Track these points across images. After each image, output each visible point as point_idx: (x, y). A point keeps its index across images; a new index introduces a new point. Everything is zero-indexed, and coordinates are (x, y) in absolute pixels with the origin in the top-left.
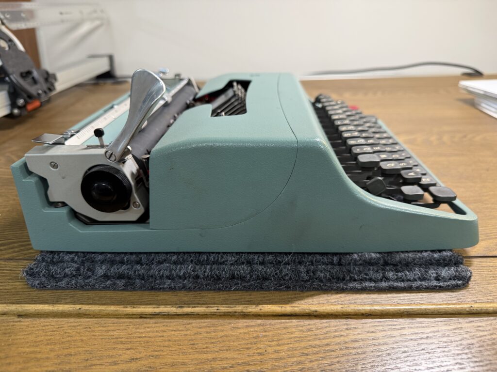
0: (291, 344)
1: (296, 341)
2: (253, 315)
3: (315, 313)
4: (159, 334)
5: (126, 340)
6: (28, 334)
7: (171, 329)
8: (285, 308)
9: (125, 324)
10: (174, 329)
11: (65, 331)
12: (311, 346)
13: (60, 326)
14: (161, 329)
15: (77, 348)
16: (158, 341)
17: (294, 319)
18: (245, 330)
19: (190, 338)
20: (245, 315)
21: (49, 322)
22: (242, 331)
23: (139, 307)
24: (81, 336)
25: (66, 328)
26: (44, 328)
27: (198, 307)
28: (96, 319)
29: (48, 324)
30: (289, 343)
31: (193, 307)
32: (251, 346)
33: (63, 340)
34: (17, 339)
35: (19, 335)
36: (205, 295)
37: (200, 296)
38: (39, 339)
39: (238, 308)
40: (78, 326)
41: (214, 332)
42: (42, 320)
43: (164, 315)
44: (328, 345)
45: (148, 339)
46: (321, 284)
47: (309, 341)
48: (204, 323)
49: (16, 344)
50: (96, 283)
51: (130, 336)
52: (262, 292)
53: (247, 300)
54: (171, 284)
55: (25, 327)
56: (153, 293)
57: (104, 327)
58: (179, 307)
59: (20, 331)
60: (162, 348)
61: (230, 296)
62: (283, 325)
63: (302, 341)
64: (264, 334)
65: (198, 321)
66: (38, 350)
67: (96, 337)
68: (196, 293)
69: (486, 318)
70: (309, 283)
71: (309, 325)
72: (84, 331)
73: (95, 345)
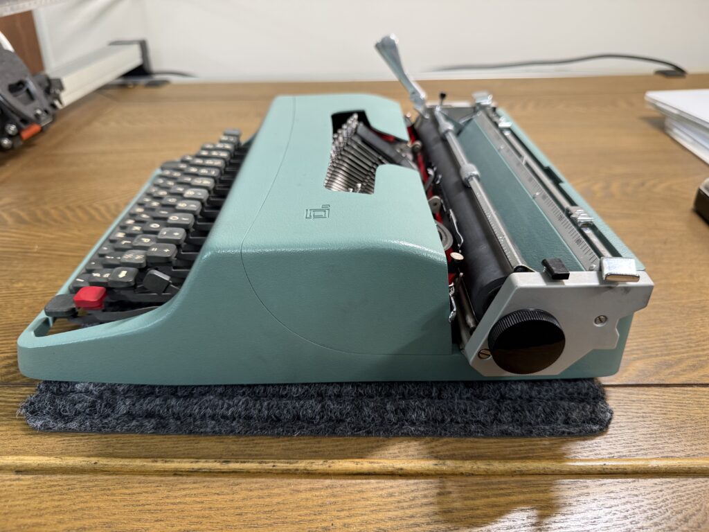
0: (365, 515)
1: (372, 511)
2: (320, 473)
3: (400, 472)
4: (198, 500)
5: (156, 508)
6: (30, 498)
7: (213, 491)
8: (362, 464)
9: (155, 485)
10: (218, 492)
11: (78, 494)
12: (390, 519)
13: (70, 487)
14: (200, 491)
15: (93, 518)
16: (195, 509)
17: (373, 479)
18: (309, 495)
19: (236, 504)
20: (309, 473)
21: (57, 481)
22: (303, 495)
23: (173, 462)
24: (97, 502)
25: (78, 490)
26: (50, 489)
27: (248, 462)
28: (117, 477)
29: (55, 483)
30: (362, 514)
31: (242, 462)
32: (313, 517)
33: (74, 508)
34: (16, 506)
35: (18, 500)
36: (259, 441)
37: (253, 444)
38: (43, 506)
39: (301, 465)
40: (94, 487)
41: (269, 496)
42: (48, 477)
43: (205, 472)
44: (412, 517)
45: (183, 506)
46: (413, 428)
47: (389, 511)
48: (256, 483)
49: (15, 512)
50: (118, 424)
51: (161, 501)
52: (335, 438)
53: (314, 449)
54: (214, 427)
55: (26, 488)
56: (192, 437)
57: (126, 488)
58: (225, 462)
59: (19, 494)
60: (201, 520)
61: (292, 444)
62: (358, 488)
63: (380, 511)
64: (332, 500)
65: (249, 480)
66: (43, 521)
67: (117, 504)
68: (248, 439)
69: (623, 480)
70: (397, 426)
71: (392, 487)
72: (102, 495)
73: (115, 514)
